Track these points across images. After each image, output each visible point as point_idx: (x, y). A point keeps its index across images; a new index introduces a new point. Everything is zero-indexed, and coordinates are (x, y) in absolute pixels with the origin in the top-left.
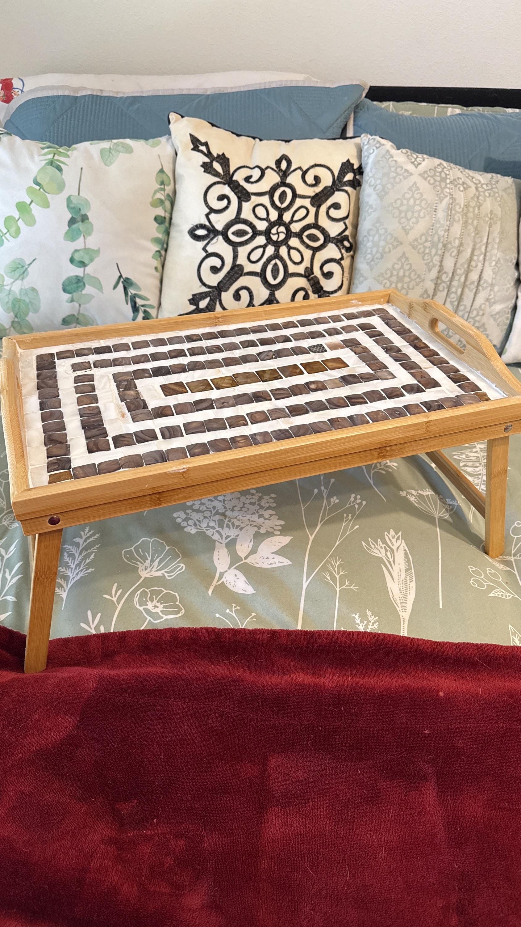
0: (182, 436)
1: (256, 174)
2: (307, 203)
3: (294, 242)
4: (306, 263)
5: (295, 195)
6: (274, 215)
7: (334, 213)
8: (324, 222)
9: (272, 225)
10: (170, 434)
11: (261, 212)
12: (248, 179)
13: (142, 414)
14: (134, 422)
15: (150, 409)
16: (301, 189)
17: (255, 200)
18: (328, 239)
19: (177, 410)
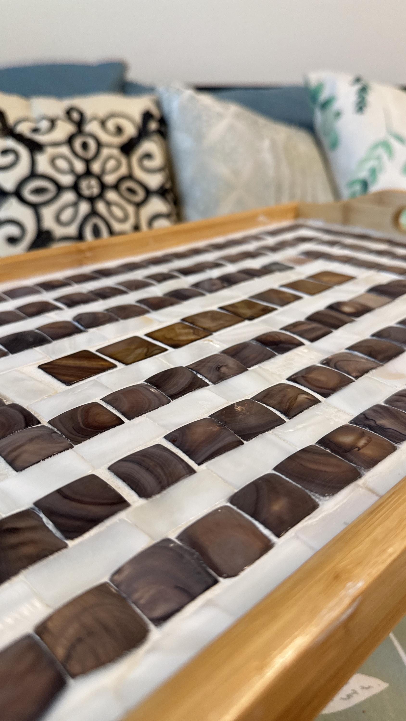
0: (192, 472)
1: (44, 125)
2: (116, 152)
3: (111, 195)
4: (132, 221)
5: (100, 145)
6: (80, 167)
7: (147, 163)
8: (138, 173)
9: (79, 177)
10: (157, 478)
11: (62, 164)
12: (36, 130)
13: (31, 440)
14: (18, 469)
15: (45, 422)
16: (104, 137)
17: (50, 151)
18: (148, 193)
19: (125, 408)
